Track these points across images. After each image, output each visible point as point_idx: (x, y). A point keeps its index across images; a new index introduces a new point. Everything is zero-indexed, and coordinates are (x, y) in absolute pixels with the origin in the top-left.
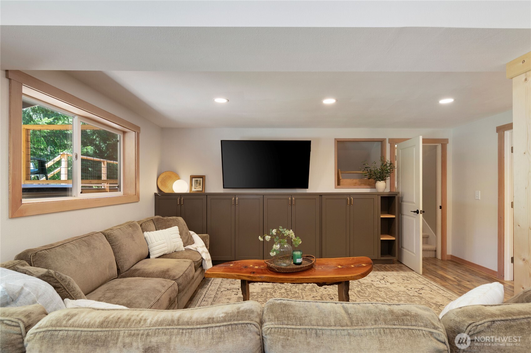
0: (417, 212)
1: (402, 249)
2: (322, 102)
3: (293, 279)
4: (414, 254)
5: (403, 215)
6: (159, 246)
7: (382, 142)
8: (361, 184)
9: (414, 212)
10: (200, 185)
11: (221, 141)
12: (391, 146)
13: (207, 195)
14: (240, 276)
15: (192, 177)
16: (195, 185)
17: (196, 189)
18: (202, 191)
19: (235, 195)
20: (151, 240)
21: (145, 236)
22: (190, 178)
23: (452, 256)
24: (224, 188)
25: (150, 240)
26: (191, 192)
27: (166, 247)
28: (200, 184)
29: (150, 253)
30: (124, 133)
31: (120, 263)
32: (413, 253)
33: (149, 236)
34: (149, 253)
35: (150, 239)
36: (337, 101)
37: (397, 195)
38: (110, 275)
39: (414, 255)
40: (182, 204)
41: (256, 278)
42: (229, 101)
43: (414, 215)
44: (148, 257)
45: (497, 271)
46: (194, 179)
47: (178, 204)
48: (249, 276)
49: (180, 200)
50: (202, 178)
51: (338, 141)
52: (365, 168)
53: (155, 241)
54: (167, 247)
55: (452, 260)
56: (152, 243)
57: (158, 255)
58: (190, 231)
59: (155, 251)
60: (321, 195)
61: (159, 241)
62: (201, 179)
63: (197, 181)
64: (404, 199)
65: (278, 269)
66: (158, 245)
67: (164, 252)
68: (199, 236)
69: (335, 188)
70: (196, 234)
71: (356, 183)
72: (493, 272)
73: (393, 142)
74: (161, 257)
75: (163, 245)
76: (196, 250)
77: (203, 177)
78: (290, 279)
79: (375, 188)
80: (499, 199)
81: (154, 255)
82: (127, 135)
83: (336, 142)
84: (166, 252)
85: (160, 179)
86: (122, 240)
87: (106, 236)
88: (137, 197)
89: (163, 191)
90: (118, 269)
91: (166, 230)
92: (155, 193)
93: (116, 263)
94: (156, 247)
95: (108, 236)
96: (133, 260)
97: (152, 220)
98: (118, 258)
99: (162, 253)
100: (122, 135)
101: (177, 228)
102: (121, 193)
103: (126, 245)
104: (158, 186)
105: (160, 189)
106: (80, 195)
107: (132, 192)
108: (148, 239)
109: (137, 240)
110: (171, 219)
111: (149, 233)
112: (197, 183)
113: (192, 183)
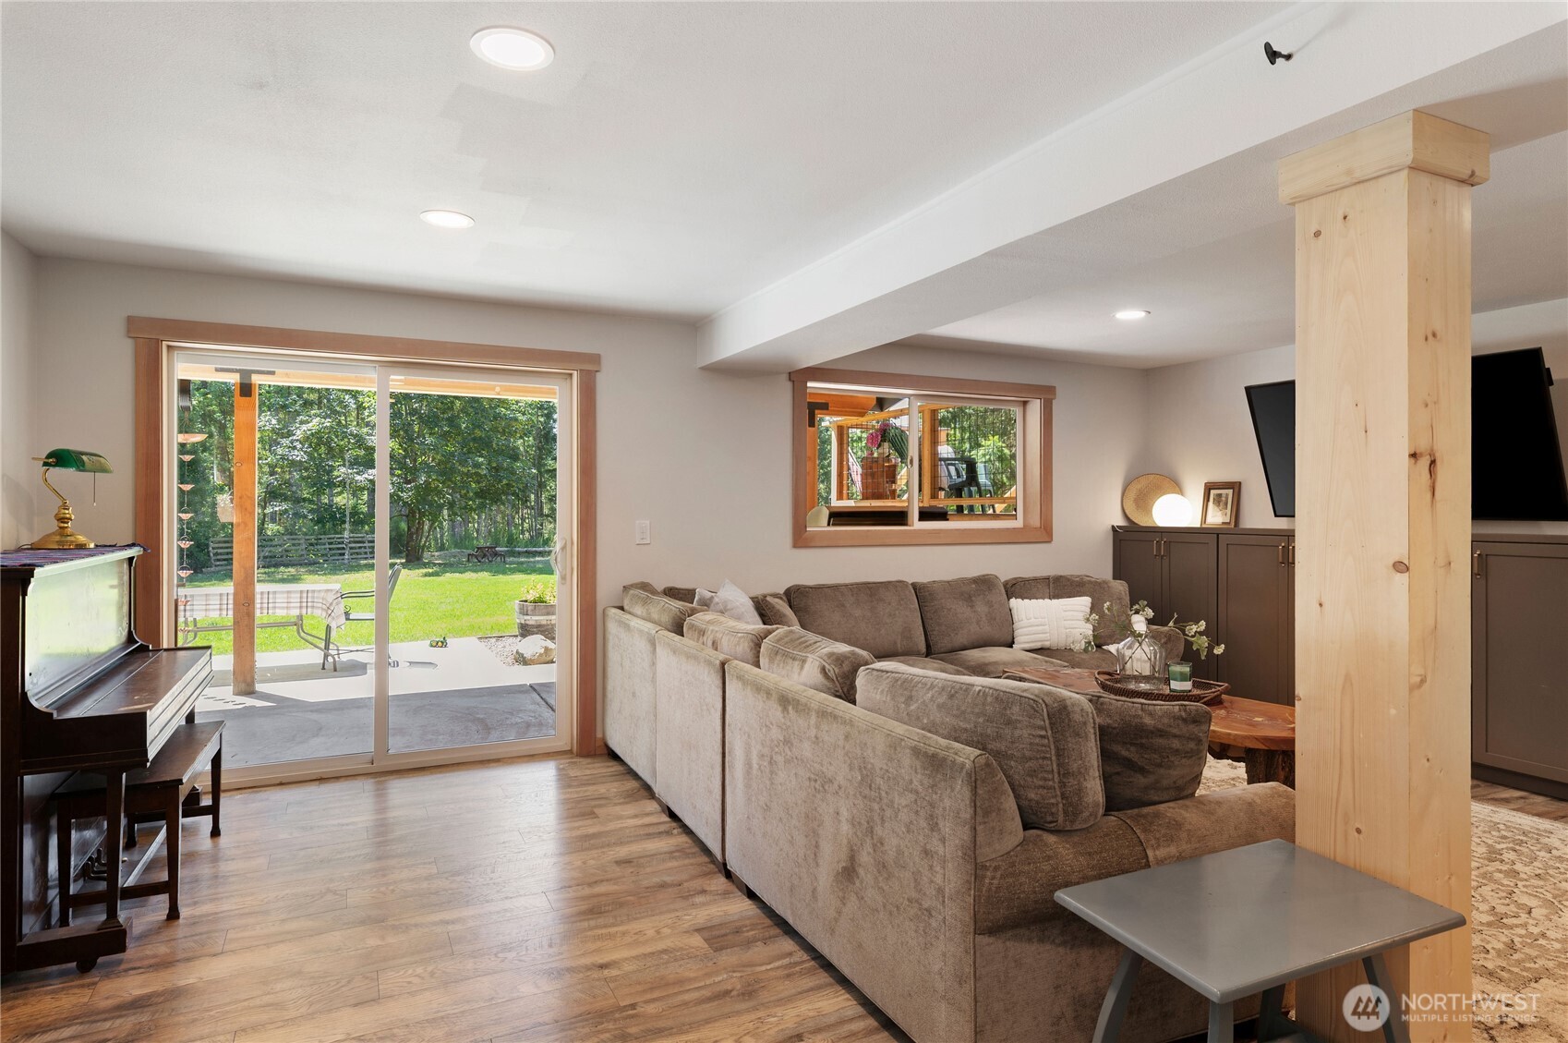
6: (1030, 629)
10: (1226, 508)
11: (1246, 387)
13: (1218, 535)
15: (1209, 488)
16: (1214, 508)
17: (1216, 517)
18: (1230, 523)
20: (1018, 615)
21: (1011, 606)
22: (1205, 489)
24: (1276, 516)
25: (1016, 615)
26: (1204, 526)
27: (1045, 633)
28: (1226, 504)
29: (1015, 640)
30: (1025, 403)
31: (933, 637)
33: (1017, 607)
34: (1014, 637)
35: (1018, 612)
38: (903, 648)
40: (1163, 554)
44: (1010, 645)
46: (1213, 492)
47: (1155, 553)
49: (1159, 544)
50: (1233, 488)
53: (1024, 618)
54: (1048, 635)
56: (1019, 620)
57: (1028, 646)
61: (1033, 620)
62: (1231, 491)
63: (1220, 495)
66: (1032, 626)
67: (1042, 643)
74: (1040, 652)
75: (1040, 628)
82: (1029, 408)
84: (1047, 644)
85: (1132, 494)
86: (943, 601)
87: (915, 590)
88: (1043, 532)
89: (1135, 521)
90: (928, 646)
91: (1055, 602)
92: (1113, 526)
93: (923, 635)
94: (1025, 629)
95: (920, 589)
96: (961, 639)
97: (1046, 580)
98: (929, 628)
99: (1038, 645)
100: (1022, 409)
101: (1085, 601)
102: (1018, 523)
103: (949, 610)
104: (1125, 508)
105: (1130, 516)
106: (917, 524)
107: (1035, 521)
108: (1014, 612)
109: (981, 608)
110: (1090, 582)
111: (1020, 600)
112: (1219, 502)
113: (1208, 500)
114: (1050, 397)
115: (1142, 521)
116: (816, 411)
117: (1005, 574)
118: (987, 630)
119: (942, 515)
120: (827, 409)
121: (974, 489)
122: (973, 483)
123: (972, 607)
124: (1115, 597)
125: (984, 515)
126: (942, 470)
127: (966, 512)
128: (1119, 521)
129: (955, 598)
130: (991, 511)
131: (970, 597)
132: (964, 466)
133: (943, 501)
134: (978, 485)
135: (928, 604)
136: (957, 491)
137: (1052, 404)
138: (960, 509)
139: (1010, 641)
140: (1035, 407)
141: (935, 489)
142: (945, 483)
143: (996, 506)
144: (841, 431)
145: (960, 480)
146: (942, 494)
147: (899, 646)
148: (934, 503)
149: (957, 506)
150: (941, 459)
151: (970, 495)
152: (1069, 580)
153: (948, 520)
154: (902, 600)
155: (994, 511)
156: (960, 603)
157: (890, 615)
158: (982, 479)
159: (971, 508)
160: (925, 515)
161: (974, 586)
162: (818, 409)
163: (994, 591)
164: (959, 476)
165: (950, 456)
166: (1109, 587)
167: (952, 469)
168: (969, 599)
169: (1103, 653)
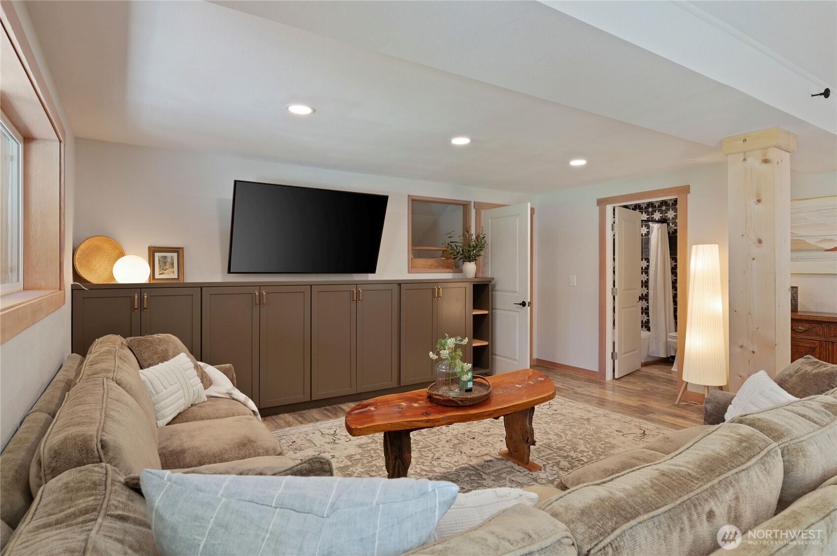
0: (524, 304)
1: (494, 356)
3: (491, 412)
4: (517, 361)
5: (494, 310)
6: (171, 398)
7: (465, 206)
8: (439, 266)
9: (520, 304)
10: (173, 267)
11: (235, 182)
12: (476, 213)
13: (201, 288)
14: (413, 423)
15: (153, 250)
16: (160, 267)
17: (165, 274)
18: (178, 278)
19: (260, 286)
22: (149, 252)
23: (538, 360)
24: (230, 273)
25: (151, 387)
26: (152, 282)
27: (182, 397)
28: (172, 264)
30: (27, 140)
32: (515, 360)
33: (149, 379)
35: (152, 384)
37: (490, 281)
39: (516, 363)
40: (145, 306)
41: (439, 421)
42: (315, 111)
43: (516, 308)
45: (598, 371)
46: (157, 255)
47: (136, 307)
48: (429, 419)
49: (141, 299)
50: (177, 252)
51: (413, 200)
52: (451, 242)
53: (161, 388)
54: (184, 398)
55: (538, 364)
56: (157, 393)
57: (170, 418)
58: (198, 362)
59: (165, 410)
60: (399, 284)
61: (170, 388)
62: (175, 255)
63: (165, 257)
64: (498, 287)
65: (461, 401)
66: (171, 396)
67: (179, 409)
68: (219, 369)
69: (409, 273)
70: (210, 366)
71: (431, 265)
72: (593, 373)
73: (479, 206)
75: (178, 393)
76: (229, 397)
77: (178, 250)
78: (487, 413)
79: (461, 271)
80: (600, 285)
81: (162, 417)
82: (37, 147)
83: (410, 201)
84: (182, 408)
89: (87, 279)
92: (72, 285)
94: (167, 400)
100: (23, 145)
104: (75, 267)
105: (81, 275)
112: (165, 263)
113: (154, 261)
140: (51, 150)
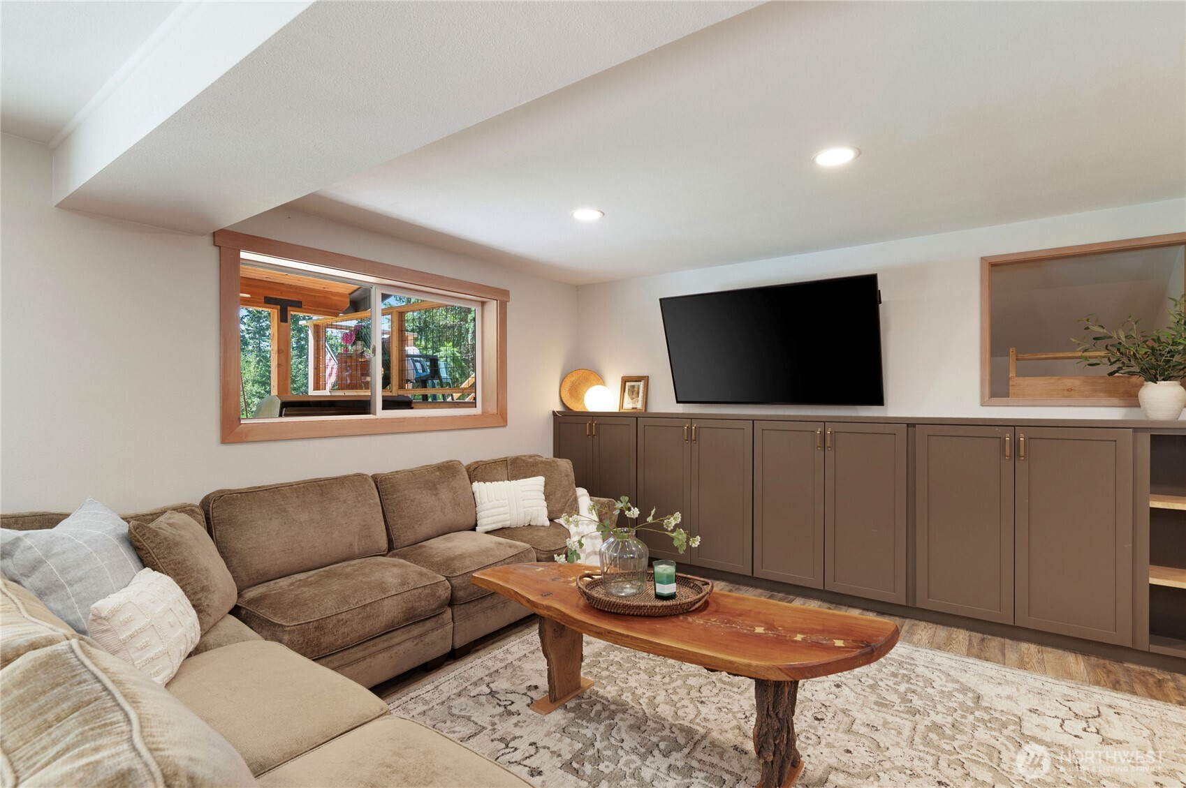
2: (813, 161)
6: (492, 511)
10: (638, 397)
11: (661, 300)
15: (625, 380)
19: (692, 418)
20: (480, 498)
21: (474, 490)
22: (622, 382)
24: (678, 402)
25: (478, 498)
27: (506, 514)
28: (638, 393)
29: (478, 523)
30: (483, 303)
31: (395, 531)
33: (483, 491)
34: (476, 521)
35: (480, 496)
36: (859, 152)
38: (361, 549)
42: (605, 213)
44: (474, 529)
47: (588, 433)
49: (591, 426)
51: (992, 265)
53: (486, 500)
54: (509, 515)
56: (482, 504)
57: (490, 528)
58: (576, 488)
59: (485, 519)
60: (911, 425)
61: (494, 502)
63: (633, 387)
67: (503, 523)
69: (982, 405)
74: (501, 532)
75: (501, 509)
81: (482, 526)
82: (487, 307)
83: (987, 267)
84: (507, 524)
85: (567, 385)
86: (406, 492)
87: (376, 482)
88: (499, 418)
89: (570, 407)
90: (390, 541)
91: (514, 482)
92: (554, 412)
93: (385, 531)
94: (486, 512)
95: (381, 481)
96: (425, 529)
97: (505, 461)
98: (391, 522)
99: (499, 526)
100: (480, 308)
101: (539, 481)
102: (478, 410)
103: (412, 501)
104: (562, 396)
105: (566, 403)
106: (380, 413)
107: (493, 408)
108: (477, 495)
109: (445, 495)
110: (542, 462)
111: (481, 483)
112: (633, 392)
113: (624, 391)
114: (505, 299)
115: (576, 407)
116: (289, 308)
117: (467, 459)
118: (451, 516)
119: (406, 404)
120: (301, 307)
121: (436, 381)
122: (436, 377)
123: (437, 494)
124: (563, 474)
125: (445, 404)
126: (409, 364)
127: (430, 400)
128: (558, 408)
129: (419, 488)
130: (449, 399)
131: (434, 485)
132: (428, 363)
133: (410, 391)
134: (440, 378)
135: (390, 497)
136: (422, 382)
137: (506, 305)
138: (425, 398)
139: (474, 523)
140: (492, 307)
141: (403, 381)
142: (411, 375)
143: (454, 394)
144: (318, 329)
145: (425, 374)
146: (410, 386)
147: (356, 547)
148: (401, 392)
149: (423, 396)
150: (408, 356)
151: (434, 386)
152: (524, 461)
153: (412, 408)
154: (360, 495)
155: (453, 399)
156: (425, 492)
157: (346, 515)
158: (443, 374)
159: (434, 397)
160: (389, 404)
161: (438, 473)
162: (291, 306)
163: (457, 477)
164: (424, 371)
165: (415, 354)
166: (557, 466)
167: (418, 365)
168: (432, 487)
169: (557, 528)
